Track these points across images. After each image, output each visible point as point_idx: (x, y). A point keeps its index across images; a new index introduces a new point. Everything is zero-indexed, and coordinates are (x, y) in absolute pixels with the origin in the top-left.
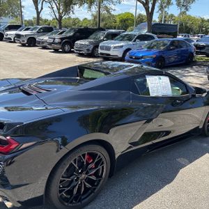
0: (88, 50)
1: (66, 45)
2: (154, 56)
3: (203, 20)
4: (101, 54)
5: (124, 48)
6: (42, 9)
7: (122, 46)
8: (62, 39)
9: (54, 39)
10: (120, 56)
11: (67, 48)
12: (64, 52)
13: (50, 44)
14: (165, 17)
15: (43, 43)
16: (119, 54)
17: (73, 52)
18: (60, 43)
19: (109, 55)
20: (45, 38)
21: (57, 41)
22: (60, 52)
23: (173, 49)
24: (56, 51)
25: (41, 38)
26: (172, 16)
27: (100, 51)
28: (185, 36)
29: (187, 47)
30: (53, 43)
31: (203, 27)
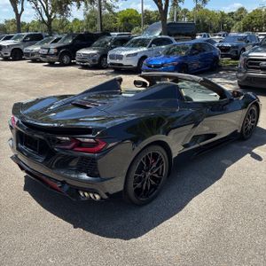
0: (94, 60)
1: (65, 56)
2: (176, 63)
3: (223, 15)
4: (112, 64)
5: (139, 56)
6: (23, 10)
7: (136, 54)
8: (59, 49)
9: (49, 49)
10: (135, 65)
11: (66, 59)
12: (62, 65)
13: (44, 56)
14: (177, 13)
15: (33, 54)
16: (133, 63)
17: (74, 64)
18: (56, 54)
19: (121, 65)
20: (36, 48)
21: (52, 51)
22: (57, 66)
23: (196, 54)
24: (52, 64)
25: (30, 48)
26: (186, 11)
27: (109, 61)
28: (205, 36)
29: (211, 49)
30: (48, 54)
31: (223, 23)
